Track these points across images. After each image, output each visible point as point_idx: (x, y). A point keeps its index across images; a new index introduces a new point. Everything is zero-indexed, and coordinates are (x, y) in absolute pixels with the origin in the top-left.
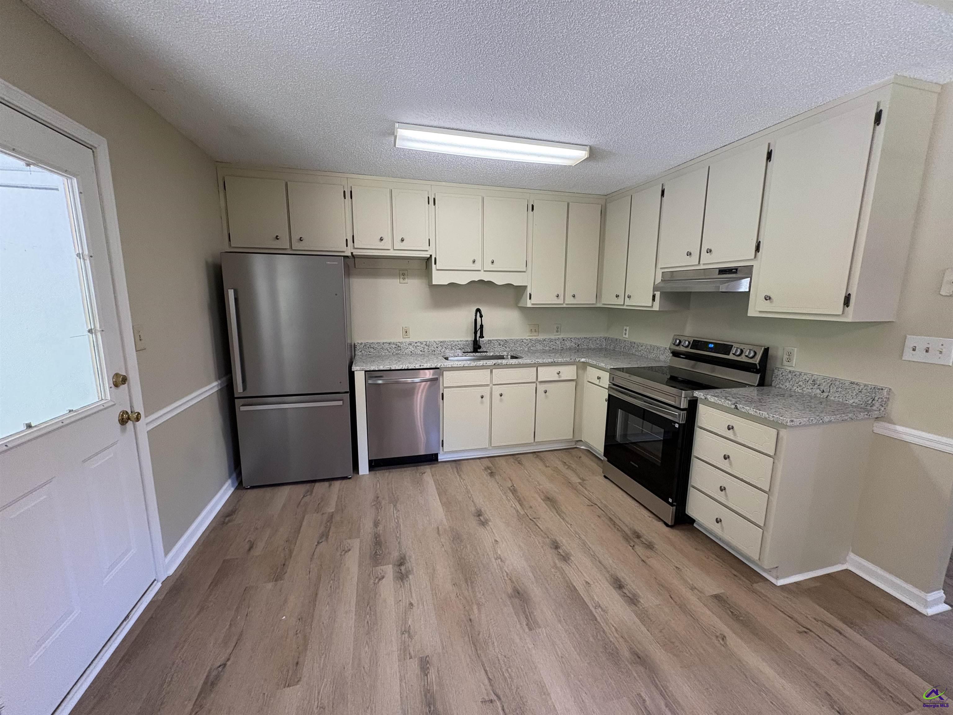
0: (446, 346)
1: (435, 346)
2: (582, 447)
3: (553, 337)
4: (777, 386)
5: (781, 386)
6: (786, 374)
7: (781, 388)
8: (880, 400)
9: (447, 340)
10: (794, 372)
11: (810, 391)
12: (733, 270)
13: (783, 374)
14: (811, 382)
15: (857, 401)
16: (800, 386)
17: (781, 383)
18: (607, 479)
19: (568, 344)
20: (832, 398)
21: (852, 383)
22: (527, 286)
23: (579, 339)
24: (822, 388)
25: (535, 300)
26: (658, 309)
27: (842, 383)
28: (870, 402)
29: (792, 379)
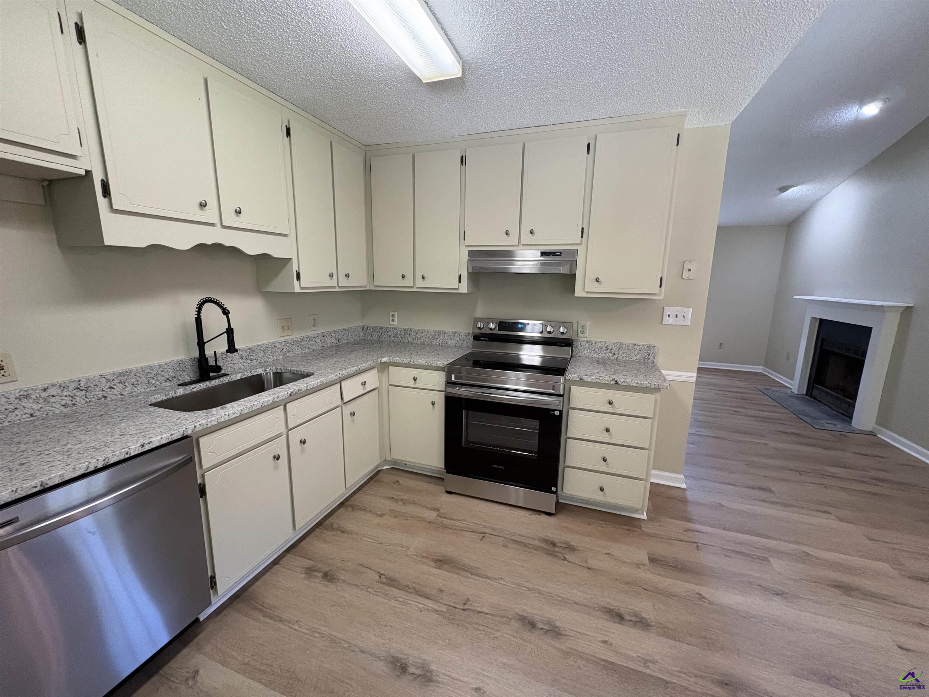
0: (133, 381)
1: (105, 385)
2: (385, 468)
3: (311, 334)
4: (577, 355)
5: (580, 354)
6: (584, 344)
7: (580, 356)
8: (653, 354)
9: (132, 367)
10: (590, 341)
11: (604, 355)
12: (557, 253)
13: (582, 344)
14: (604, 348)
15: (638, 357)
16: (596, 352)
17: (580, 352)
18: (453, 495)
19: (329, 341)
20: (621, 358)
21: (634, 345)
22: (291, 259)
23: (338, 332)
24: (613, 351)
25: (306, 282)
26: (466, 292)
27: (627, 346)
28: (647, 357)
29: (589, 348)
